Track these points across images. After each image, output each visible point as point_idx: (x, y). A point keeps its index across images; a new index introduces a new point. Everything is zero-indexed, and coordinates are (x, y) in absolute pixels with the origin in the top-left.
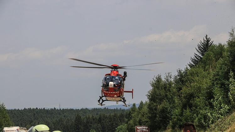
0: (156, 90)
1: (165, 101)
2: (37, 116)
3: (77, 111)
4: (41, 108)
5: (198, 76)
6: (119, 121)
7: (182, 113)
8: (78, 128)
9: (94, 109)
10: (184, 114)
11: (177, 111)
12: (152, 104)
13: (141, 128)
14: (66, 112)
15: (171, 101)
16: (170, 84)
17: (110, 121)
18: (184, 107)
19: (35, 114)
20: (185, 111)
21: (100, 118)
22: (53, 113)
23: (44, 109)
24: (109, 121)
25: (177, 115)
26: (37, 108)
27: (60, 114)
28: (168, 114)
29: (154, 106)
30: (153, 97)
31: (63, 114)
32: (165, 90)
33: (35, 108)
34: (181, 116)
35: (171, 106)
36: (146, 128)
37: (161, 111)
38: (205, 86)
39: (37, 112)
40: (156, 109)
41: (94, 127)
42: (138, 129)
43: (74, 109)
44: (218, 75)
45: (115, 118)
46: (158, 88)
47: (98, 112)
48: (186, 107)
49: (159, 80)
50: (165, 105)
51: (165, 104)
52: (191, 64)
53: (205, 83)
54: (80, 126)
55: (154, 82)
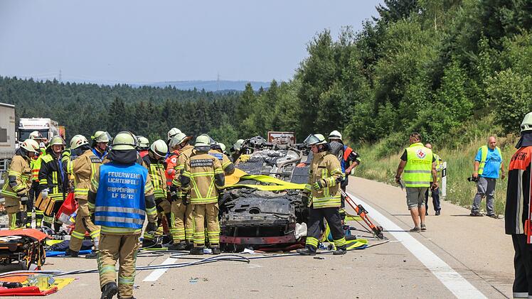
0: (318, 59)
1: (335, 84)
2: (17, 96)
3: (106, 89)
4: (23, 79)
5: (410, 39)
6: (208, 118)
7: (376, 111)
8: (117, 127)
9: (144, 87)
10: (380, 114)
11: (363, 107)
12: (308, 88)
13: (279, 135)
14: (80, 91)
15: (350, 85)
16: (348, 50)
17: (188, 118)
18: (381, 99)
19: (10, 91)
20: (382, 107)
21: (166, 110)
22: (51, 91)
23: (31, 80)
24: (186, 117)
25: (362, 115)
26: (15, 78)
27: (67, 95)
28: (342, 111)
29: (313, 93)
30: (311, 75)
31: (75, 94)
32: (337, 61)
33: (11, 78)
34: (373, 118)
35: (349, 95)
36: (291, 136)
37: (327, 105)
38: (425, 61)
39: (16, 87)
40: (316, 100)
41: (152, 128)
42: (273, 138)
43: (100, 84)
44: (453, 40)
45: (199, 110)
46: (321, 57)
47: (152, 94)
48: (385, 99)
49: (325, 40)
50: (337, 93)
51: (336, 90)
52: (383, 8)
53: (427, 56)
54: (120, 124)
55: (316, 44)
